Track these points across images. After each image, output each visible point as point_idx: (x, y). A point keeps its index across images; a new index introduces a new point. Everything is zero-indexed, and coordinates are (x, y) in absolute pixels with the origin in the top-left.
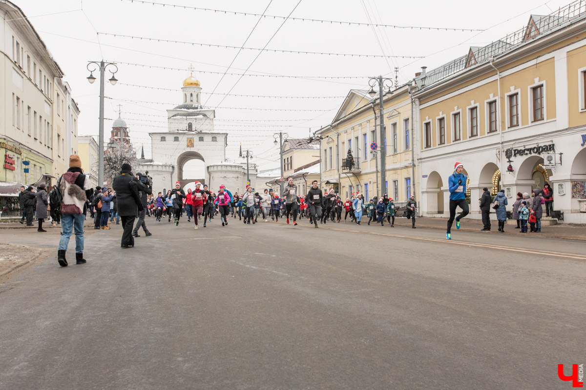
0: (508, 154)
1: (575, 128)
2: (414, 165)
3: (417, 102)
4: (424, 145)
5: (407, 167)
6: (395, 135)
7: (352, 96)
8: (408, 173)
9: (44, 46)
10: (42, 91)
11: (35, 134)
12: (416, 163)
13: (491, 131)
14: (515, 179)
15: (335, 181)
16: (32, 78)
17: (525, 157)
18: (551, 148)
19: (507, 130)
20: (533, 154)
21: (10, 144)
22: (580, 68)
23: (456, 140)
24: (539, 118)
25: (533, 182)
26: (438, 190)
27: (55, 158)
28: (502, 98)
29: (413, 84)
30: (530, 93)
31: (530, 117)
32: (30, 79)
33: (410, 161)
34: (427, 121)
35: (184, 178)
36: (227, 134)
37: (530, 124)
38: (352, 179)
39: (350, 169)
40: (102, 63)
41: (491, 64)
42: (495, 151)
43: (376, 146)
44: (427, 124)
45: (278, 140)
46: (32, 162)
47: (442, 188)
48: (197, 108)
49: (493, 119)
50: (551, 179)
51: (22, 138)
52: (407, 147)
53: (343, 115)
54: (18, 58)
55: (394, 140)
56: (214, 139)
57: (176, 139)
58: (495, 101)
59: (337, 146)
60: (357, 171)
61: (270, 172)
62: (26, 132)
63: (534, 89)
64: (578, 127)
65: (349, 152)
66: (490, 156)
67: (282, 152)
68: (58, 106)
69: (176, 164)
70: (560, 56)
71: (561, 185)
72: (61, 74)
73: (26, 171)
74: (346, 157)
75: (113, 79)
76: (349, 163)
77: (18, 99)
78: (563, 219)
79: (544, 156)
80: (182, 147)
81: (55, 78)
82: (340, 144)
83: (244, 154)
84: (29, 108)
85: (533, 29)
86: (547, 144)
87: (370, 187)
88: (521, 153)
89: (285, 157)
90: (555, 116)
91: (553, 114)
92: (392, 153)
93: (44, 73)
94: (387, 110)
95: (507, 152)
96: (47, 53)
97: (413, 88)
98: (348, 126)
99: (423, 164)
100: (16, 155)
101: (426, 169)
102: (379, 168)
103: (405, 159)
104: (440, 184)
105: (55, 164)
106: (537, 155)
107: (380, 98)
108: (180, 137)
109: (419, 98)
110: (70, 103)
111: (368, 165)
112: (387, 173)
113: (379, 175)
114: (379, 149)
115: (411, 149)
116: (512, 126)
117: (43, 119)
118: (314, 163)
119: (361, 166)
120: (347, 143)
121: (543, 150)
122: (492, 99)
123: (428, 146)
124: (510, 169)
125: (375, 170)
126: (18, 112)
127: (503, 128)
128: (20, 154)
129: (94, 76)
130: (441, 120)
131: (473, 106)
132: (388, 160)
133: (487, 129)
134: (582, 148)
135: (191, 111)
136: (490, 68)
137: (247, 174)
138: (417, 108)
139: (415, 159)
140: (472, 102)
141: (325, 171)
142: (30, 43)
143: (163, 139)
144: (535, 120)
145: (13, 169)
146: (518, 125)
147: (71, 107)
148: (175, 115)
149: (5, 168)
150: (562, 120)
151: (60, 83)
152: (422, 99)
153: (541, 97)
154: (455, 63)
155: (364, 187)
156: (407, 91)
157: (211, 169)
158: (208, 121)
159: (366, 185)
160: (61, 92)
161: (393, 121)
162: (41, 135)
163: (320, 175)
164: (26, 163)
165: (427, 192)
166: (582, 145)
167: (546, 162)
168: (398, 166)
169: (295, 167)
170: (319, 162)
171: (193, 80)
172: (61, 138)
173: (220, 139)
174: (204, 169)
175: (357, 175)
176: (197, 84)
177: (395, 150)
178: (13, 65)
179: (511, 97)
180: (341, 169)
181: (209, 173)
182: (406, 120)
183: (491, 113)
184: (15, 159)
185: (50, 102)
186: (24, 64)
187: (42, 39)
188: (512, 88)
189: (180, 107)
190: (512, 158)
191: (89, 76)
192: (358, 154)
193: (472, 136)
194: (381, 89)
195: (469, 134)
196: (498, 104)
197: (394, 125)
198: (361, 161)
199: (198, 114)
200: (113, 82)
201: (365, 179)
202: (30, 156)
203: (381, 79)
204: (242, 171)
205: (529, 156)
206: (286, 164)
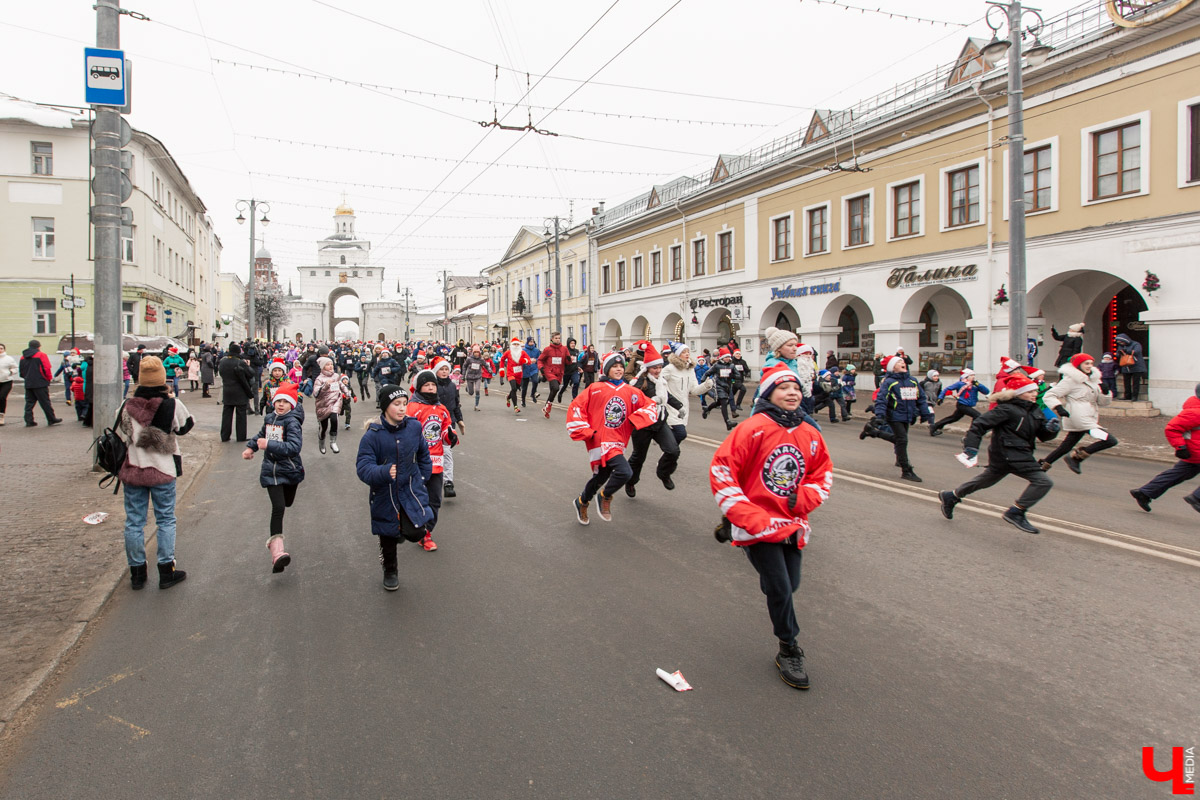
0: (693, 304)
1: (765, 280)
2: (591, 312)
3: (595, 242)
4: (602, 290)
5: (583, 313)
6: (570, 277)
7: (523, 233)
8: (585, 320)
9: (187, 181)
10: (183, 230)
11: (177, 279)
12: (593, 309)
13: (675, 279)
14: (700, 331)
15: (504, 325)
16: (173, 217)
17: (710, 309)
18: (739, 300)
19: (692, 278)
20: (720, 306)
21: (151, 293)
22: (772, 215)
23: (637, 286)
24: (727, 267)
25: (719, 335)
26: (617, 339)
27: (198, 302)
28: (687, 244)
29: (591, 223)
30: (717, 240)
31: (717, 266)
32: (171, 219)
33: (587, 307)
34: (606, 264)
35: (336, 317)
36: (384, 268)
37: (717, 274)
38: (523, 323)
39: (521, 313)
40: (253, 202)
41: (676, 207)
42: (680, 301)
43: (551, 293)
44: (606, 268)
45: (442, 279)
46: (174, 311)
47: (621, 338)
48: (350, 239)
49: (677, 266)
50: (738, 333)
51: (162, 285)
52: (583, 291)
53: (513, 254)
54: (159, 196)
55: (571, 283)
56: (370, 274)
57: (328, 274)
58: (680, 247)
59: (507, 286)
60: (528, 315)
61: (430, 309)
62: (168, 278)
63: (722, 236)
64: (768, 279)
65: (520, 294)
66: (673, 306)
67: (445, 290)
68: (200, 243)
69: (327, 302)
70: (750, 202)
71: (748, 341)
72: (203, 209)
73: (169, 321)
74: (516, 300)
75: (265, 220)
76: (520, 306)
77: (159, 241)
78: (750, 377)
79: (731, 308)
80: (334, 283)
81: (197, 214)
82: (510, 285)
83: (403, 291)
84: (170, 250)
85: (722, 170)
86: (735, 296)
87: (542, 333)
88: (706, 303)
89: (449, 295)
90: (743, 266)
91: (741, 264)
92: (567, 298)
93: (185, 209)
94: (564, 250)
95: (691, 302)
96: (190, 189)
97: (591, 228)
98: (518, 266)
99: (602, 311)
100: (158, 305)
101: (604, 316)
102: (554, 313)
103: (582, 304)
104: (619, 333)
105: (198, 309)
106: (723, 307)
107: (556, 237)
108: (332, 272)
109: (597, 239)
110: (212, 239)
111: (540, 309)
112: (563, 319)
113: (554, 320)
114: (554, 295)
115: (587, 293)
116: (697, 274)
117: (185, 260)
118: (481, 303)
119: (532, 309)
120: (517, 282)
121: (730, 302)
122: (676, 245)
123: (606, 291)
124: (695, 321)
125: (548, 315)
126: (159, 255)
127: (688, 277)
128: (162, 303)
129: (243, 216)
130: (621, 264)
131: (655, 250)
132: (563, 304)
133: (670, 276)
134: (772, 302)
135: (344, 242)
136: (675, 210)
137: (406, 313)
138: (595, 249)
139: (593, 305)
140: (655, 246)
141: (493, 313)
142: (170, 178)
143: (313, 274)
144: (722, 269)
145: (154, 321)
146: (703, 274)
147: (214, 243)
148: (327, 247)
149: (147, 320)
150: (751, 271)
151: (202, 219)
152: (601, 240)
153: (730, 246)
154: (637, 203)
155: (535, 332)
156: (585, 230)
157: (366, 307)
158: (363, 253)
159: (538, 330)
160: (203, 228)
161: (568, 262)
162: (183, 279)
163: (486, 317)
164: (168, 312)
165: (605, 341)
166: (772, 299)
167: (733, 316)
168: (573, 311)
169: (460, 306)
170: (485, 301)
171: (347, 208)
172: (204, 279)
173: (377, 274)
174: (359, 306)
175: (529, 319)
176: (350, 212)
177: (570, 294)
178: (153, 205)
179: (697, 243)
180: (510, 312)
181: (364, 311)
182: (583, 262)
183: (675, 259)
184: (157, 309)
185: (192, 241)
186: (164, 202)
187: (185, 173)
188: (698, 234)
189: (332, 238)
190: (697, 309)
191: (238, 216)
192: (530, 297)
193: (654, 283)
194: (556, 230)
195: (651, 280)
196: (683, 249)
197: (570, 266)
198: (532, 304)
199: (351, 246)
200: (265, 223)
201: (537, 324)
202: (172, 303)
203: (557, 219)
204: (401, 309)
205: (716, 307)
206: (449, 303)
